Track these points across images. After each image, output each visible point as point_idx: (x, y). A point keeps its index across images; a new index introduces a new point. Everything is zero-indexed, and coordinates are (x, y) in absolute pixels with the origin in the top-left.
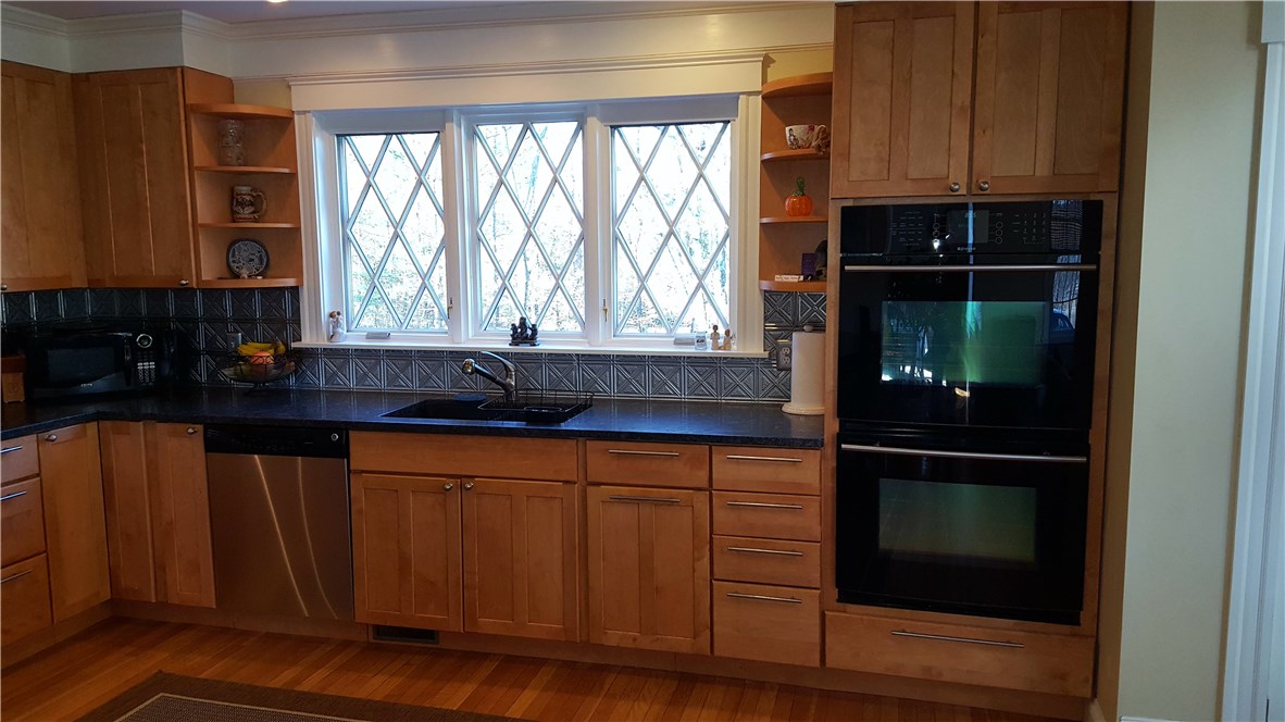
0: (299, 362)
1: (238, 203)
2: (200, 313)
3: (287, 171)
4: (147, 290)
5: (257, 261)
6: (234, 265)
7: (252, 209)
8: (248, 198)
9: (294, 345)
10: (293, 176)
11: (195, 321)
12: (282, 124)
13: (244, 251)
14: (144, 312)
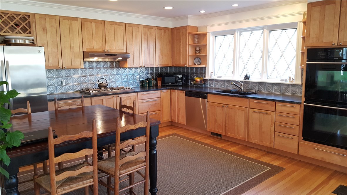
0: (205, 82)
1: (197, 51)
2: (190, 72)
3: (205, 44)
4: (182, 67)
5: (199, 62)
6: (195, 63)
7: (199, 52)
8: (198, 50)
9: (204, 78)
10: (206, 45)
11: (189, 73)
12: (205, 35)
13: (197, 60)
14: (181, 71)
